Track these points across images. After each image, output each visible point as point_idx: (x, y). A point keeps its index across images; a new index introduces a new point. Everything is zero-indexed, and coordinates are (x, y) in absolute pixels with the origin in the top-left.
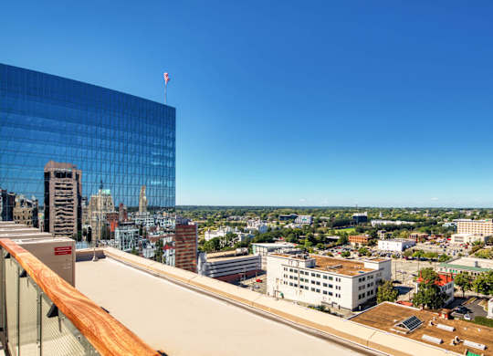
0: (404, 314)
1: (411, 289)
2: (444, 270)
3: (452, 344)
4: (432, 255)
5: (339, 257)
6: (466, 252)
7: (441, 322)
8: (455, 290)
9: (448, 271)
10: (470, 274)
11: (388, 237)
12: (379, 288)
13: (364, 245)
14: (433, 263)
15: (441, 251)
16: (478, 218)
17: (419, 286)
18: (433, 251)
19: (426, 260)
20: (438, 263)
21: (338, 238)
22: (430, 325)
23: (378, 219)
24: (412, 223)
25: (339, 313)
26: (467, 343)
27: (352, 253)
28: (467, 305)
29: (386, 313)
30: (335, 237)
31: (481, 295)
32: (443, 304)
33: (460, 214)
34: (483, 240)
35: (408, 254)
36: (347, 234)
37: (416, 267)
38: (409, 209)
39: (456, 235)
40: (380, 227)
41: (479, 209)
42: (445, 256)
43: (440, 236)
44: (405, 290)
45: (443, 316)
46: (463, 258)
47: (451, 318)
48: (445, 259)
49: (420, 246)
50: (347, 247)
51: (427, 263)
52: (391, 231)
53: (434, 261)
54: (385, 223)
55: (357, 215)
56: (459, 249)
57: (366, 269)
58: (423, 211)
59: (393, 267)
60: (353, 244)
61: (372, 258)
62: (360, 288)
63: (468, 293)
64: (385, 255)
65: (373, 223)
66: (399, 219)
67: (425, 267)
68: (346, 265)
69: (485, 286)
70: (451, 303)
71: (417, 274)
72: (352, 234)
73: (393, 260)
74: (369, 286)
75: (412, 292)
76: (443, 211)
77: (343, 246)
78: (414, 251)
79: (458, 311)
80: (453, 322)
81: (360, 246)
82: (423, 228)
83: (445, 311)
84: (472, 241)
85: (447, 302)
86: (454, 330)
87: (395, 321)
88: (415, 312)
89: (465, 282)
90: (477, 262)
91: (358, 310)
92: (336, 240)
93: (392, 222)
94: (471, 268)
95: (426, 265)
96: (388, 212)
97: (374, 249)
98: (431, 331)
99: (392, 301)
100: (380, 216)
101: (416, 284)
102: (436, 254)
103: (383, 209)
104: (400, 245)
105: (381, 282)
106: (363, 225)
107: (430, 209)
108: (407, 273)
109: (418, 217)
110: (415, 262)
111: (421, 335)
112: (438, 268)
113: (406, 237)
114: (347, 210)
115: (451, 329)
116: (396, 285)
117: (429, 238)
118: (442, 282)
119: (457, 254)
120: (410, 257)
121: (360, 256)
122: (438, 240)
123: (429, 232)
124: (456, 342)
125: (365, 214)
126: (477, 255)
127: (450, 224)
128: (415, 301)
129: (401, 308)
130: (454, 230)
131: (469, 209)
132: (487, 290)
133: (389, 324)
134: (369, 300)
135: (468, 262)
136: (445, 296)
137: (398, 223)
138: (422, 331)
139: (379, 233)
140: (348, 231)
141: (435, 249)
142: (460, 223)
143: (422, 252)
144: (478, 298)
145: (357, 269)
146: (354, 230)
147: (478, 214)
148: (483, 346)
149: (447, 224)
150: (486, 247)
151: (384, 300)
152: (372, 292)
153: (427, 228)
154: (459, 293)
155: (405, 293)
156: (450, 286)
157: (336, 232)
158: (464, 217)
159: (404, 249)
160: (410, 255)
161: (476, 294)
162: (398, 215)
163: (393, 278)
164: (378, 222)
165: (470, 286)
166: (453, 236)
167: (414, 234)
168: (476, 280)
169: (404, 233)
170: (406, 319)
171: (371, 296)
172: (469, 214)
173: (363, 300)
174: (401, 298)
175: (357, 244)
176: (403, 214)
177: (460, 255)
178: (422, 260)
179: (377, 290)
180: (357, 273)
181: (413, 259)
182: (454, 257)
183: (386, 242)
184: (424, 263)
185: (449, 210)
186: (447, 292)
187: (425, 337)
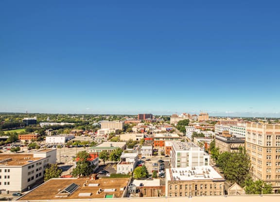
0: (66, 184)
1: (71, 166)
2: (93, 151)
3: (97, 194)
4: (86, 143)
5: (9, 152)
6: (106, 139)
7: (91, 183)
8: (99, 162)
9: (96, 151)
10: (108, 151)
11: (54, 134)
12: (47, 170)
13: (33, 141)
14: (87, 148)
15: (91, 140)
16: (112, 120)
17: (77, 163)
18: (87, 140)
19: (82, 146)
20: (89, 148)
21: (8, 137)
22: (84, 186)
23: (46, 121)
24: (72, 124)
25: (7, 197)
26: (106, 190)
27: (21, 148)
28: (106, 169)
29: (52, 186)
30: (4, 137)
31: (113, 162)
32: (92, 171)
33: (102, 118)
34: (115, 132)
35: (69, 144)
36: (17, 134)
37: (75, 151)
38: (71, 115)
39: (100, 130)
40: (48, 128)
41: (113, 115)
42: (93, 143)
43: (91, 131)
44: (66, 168)
45: (92, 179)
46: (104, 143)
47: (97, 178)
48: (94, 144)
49: (78, 138)
50: (17, 144)
51: (82, 148)
52: (56, 130)
53: (87, 146)
54: (52, 124)
55: (27, 119)
56: (102, 138)
57: (35, 159)
58: (80, 116)
59: (58, 154)
60: (23, 141)
61: (40, 149)
62: (29, 173)
63: (106, 162)
64: (52, 146)
65: (42, 125)
66: (63, 121)
67: (81, 151)
68: (15, 157)
69: (115, 156)
70: (97, 169)
71: (75, 156)
72: (22, 134)
73: (58, 149)
74: (37, 170)
75: (72, 168)
76: (93, 116)
77: (13, 144)
78: (74, 142)
79: (101, 174)
80: (98, 181)
81: (30, 142)
82: (80, 127)
83: (93, 175)
84: (109, 132)
85: (94, 170)
86: (99, 185)
87: (59, 190)
88: (74, 180)
89: (105, 157)
90: (111, 144)
91: (27, 191)
92: (5, 140)
93: (57, 124)
94: (108, 148)
95: (82, 149)
96: (54, 117)
97: (42, 143)
98: (84, 190)
99: (57, 177)
100: (48, 119)
101: (75, 163)
102: (89, 142)
103: (51, 115)
104: (64, 139)
105: (48, 166)
106: (33, 127)
107: (85, 115)
108: (69, 157)
109: (77, 120)
110: (74, 148)
111: (78, 194)
112: (89, 151)
113: (68, 133)
114: (17, 115)
115: (96, 185)
116: (60, 166)
117: (84, 132)
118: (92, 158)
119: (101, 141)
120: (71, 146)
121: (29, 149)
122: (90, 133)
123: (84, 129)
124: (100, 191)
125: (35, 118)
126: (112, 141)
127: (97, 123)
128: (74, 174)
129: (64, 180)
130: (99, 127)
131: (107, 115)
132: (116, 159)
133: (54, 193)
134: (37, 181)
135: (107, 145)
136: (94, 166)
137: (62, 124)
138: (78, 192)
139: (47, 131)
140: (19, 131)
141: (88, 139)
142: (103, 123)
143: (79, 142)
144: (112, 164)
145: (27, 160)
146: (24, 130)
147: (112, 117)
148: (114, 190)
149: (95, 124)
150: (117, 135)
151: (51, 178)
152: (40, 174)
153: (83, 126)
154: (102, 163)
155: (66, 170)
156: (97, 160)
157: (6, 132)
158: (105, 119)
159: (66, 141)
160: (71, 144)
161: (111, 162)
162: (62, 119)
163: (58, 161)
164: (46, 124)
165: (108, 158)
166: (98, 131)
167: (74, 130)
168: (111, 154)
169: (66, 130)
170: (67, 186)
171: (39, 177)
172: (108, 118)
173: (32, 182)
174: (64, 173)
175: (26, 141)
176: (66, 118)
177: (103, 141)
178: (79, 147)
179: (45, 172)
180: (27, 163)
181: (73, 147)
182: (99, 143)
183: (52, 138)
184: (80, 148)
185: (97, 116)
186: (95, 164)
187: (81, 195)
